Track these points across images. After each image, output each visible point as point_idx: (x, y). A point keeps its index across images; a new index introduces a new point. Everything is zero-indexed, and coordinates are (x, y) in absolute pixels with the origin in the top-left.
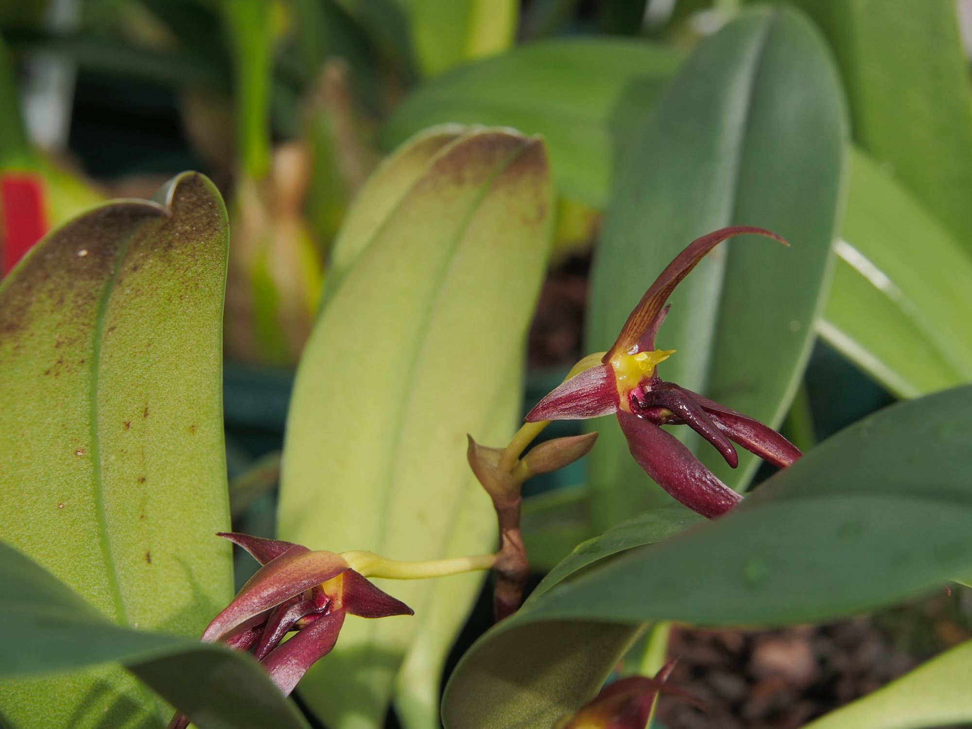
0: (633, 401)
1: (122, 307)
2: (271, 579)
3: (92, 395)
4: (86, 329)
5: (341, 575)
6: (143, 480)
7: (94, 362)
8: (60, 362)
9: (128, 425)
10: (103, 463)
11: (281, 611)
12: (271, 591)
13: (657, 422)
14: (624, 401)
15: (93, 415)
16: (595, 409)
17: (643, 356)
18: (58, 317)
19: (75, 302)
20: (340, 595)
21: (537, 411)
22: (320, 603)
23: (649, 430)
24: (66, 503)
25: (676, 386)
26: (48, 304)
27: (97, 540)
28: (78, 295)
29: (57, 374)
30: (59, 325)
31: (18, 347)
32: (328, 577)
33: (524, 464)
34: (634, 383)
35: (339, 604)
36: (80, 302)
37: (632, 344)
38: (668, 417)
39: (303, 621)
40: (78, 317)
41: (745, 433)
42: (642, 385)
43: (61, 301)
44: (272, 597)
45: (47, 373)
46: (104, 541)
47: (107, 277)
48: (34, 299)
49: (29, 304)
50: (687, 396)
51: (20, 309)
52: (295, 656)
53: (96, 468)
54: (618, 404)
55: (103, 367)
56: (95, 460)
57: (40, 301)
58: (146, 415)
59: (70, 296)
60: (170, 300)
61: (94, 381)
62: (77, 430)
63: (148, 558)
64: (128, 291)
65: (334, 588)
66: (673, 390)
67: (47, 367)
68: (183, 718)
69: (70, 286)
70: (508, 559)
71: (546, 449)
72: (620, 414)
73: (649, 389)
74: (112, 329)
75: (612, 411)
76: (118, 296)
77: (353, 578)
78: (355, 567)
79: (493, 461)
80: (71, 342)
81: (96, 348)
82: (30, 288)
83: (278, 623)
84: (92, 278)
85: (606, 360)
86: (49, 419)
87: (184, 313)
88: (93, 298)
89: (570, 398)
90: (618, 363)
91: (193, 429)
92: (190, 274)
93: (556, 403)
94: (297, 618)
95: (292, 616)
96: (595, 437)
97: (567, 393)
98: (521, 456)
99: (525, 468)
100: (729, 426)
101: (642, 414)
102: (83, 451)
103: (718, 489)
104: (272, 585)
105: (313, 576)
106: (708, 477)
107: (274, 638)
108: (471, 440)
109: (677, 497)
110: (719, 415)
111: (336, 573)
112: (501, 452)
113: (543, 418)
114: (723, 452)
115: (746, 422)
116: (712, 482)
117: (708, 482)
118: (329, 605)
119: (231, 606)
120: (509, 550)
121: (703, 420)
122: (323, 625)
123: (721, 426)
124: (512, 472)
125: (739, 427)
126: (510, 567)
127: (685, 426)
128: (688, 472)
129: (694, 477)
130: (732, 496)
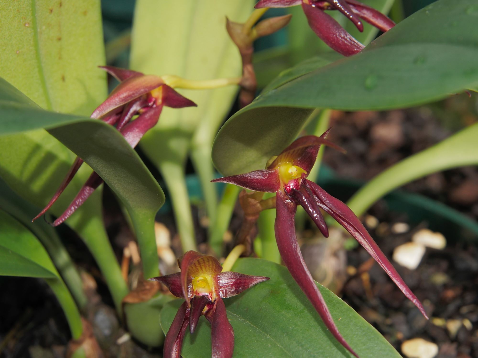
2: (125, 89)
5: (161, 87)
6: (60, 39)
9: (51, 11)
10: (39, 30)
11: (130, 105)
12: (125, 95)
13: (322, 9)
15: (33, 5)
16: (290, 2)
20: (161, 98)
21: (260, 3)
22: (151, 101)
23: (317, 13)
24: (20, 51)
27: (37, 70)
32: (154, 87)
33: (255, 31)
35: (160, 101)
38: (328, 6)
39: (142, 111)
41: (367, 14)
44: (125, 99)
46: (41, 70)
52: (137, 127)
53: (36, 32)
56: (35, 28)
58: (61, 6)
62: (25, 13)
63: (63, 79)
65: (157, 94)
68: (81, 159)
70: (246, 80)
71: (266, 23)
72: (303, 5)
75: (299, 3)
77: (167, 88)
78: (168, 84)
83: (129, 111)
86: (11, 7)
91: (85, 13)
94: (139, 109)
95: (135, 108)
96: (290, 17)
98: (253, 27)
99: (255, 33)
100: (360, 11)
101: (315, 5)
102: (28, 24)
103: (353, 43)
104: (126, 92)
105: (146, 87)
106: (348, 37)
107: (127, 118)
108: (227, 20)
109: (332, 47)
110: (354, 5)
111: (158, 85)
112: (242, 25)
113: (264, 6)
114: (356, 24)
115: (368, 9)
116: (350, 39)
117: (348, 39)
118: (155, 103)
119: (105, 102)
120: (247, 75)
121: (346, 8)
122: (152, 112)
123: (355, 11)
124: (249, 34)
125: (365, 11)
126: (248, 83)
127: (337, 12)
128: (338, 34)
129: (341, 36)
130: (360, 46)
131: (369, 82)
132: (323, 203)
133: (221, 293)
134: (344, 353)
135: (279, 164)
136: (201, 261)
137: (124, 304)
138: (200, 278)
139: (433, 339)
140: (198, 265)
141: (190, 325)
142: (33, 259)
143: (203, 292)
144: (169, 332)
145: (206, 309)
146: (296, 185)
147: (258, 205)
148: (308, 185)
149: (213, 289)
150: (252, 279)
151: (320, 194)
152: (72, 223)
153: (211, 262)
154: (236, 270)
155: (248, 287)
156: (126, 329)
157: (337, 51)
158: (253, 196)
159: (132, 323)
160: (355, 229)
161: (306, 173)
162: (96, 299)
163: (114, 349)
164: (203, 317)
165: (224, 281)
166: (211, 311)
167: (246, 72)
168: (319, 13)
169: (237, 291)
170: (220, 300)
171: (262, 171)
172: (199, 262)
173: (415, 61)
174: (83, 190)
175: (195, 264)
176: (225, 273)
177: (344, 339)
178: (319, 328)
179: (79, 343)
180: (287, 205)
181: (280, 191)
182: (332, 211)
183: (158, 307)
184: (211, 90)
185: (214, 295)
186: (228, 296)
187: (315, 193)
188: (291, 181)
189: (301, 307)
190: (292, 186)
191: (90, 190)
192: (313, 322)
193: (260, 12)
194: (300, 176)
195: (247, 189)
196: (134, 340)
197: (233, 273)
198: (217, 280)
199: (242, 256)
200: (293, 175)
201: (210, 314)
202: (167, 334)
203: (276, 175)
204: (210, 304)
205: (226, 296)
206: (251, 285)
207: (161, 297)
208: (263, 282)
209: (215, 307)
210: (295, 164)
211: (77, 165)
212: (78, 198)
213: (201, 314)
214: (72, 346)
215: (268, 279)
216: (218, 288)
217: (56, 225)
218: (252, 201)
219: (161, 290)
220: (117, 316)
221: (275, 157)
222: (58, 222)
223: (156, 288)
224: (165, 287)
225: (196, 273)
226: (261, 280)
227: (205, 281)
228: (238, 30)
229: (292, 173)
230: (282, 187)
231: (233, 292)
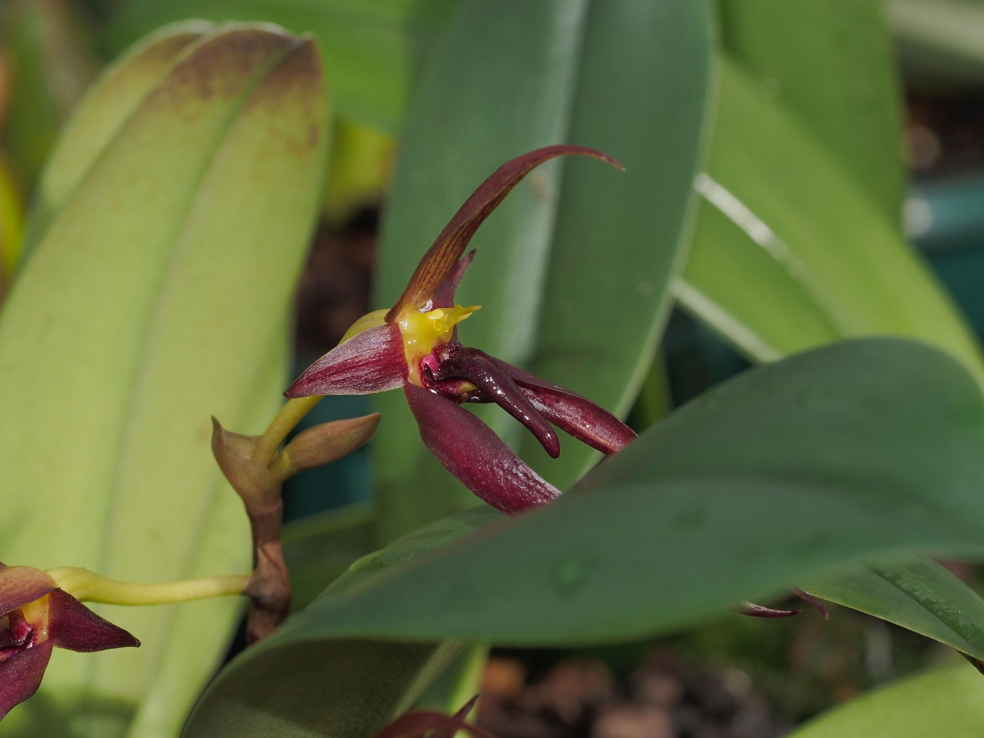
0: (426, 372)
5: (47, 596)
13: (456, 399)
14: (413, 371)
16: (375, 381)
17: (439, 314)
20: (46, 624)
21: (300, 384)
22: (20, 633)
25: (482, 353)
32: (31, 598)
33: (286, 456)
34: (427, 349)
35: (43, 634)
37: (424, 298)
38: (472, 393)
41: (569, 413)
42: (437, 353)
50: (495, 366)
54: (405, 376)
65: (37, 614)
66: (477, 358)
71: (314, 436)
72: (409, 389)
73: (444, 358)
75: (398, 384)
77: (62, 601)
78: (65, 586)
85: (390, 318)
89: (344, 367)
90: (406, 323)
93: (326, 374)
96: (377, 421)
97: (341, 360)
98: (281, 448)
99: (287, 461)
100: (550, 406)
101: (437, 389)
103: (532, 484)
105: (10, 597)
106: (520, 467)
108: (216, 425)
109: (480, 495)
110: (537, 390)
111: (41, 593)
112: (255, 441)
113: (309, 392)
114: (540, 437)
115: (572, 400)
116: (525, 474)
117: (521, 475)
118: (31, 636)
120: (266, 569)
121: (515, 396)
122: (23, 661)
123: (538, 405)
124: (270, 466)
125: (562, 406)
126: (267, 591)
127: (494, 406)
128: (495, 462)
129: (502, 468)
130: (550, 493)
131: (567, 572)
157: (494, 504)
167: (263, 560)
168: (446, 409)
184: (175, 606)
193: (298, 406)
228: (245, 452)
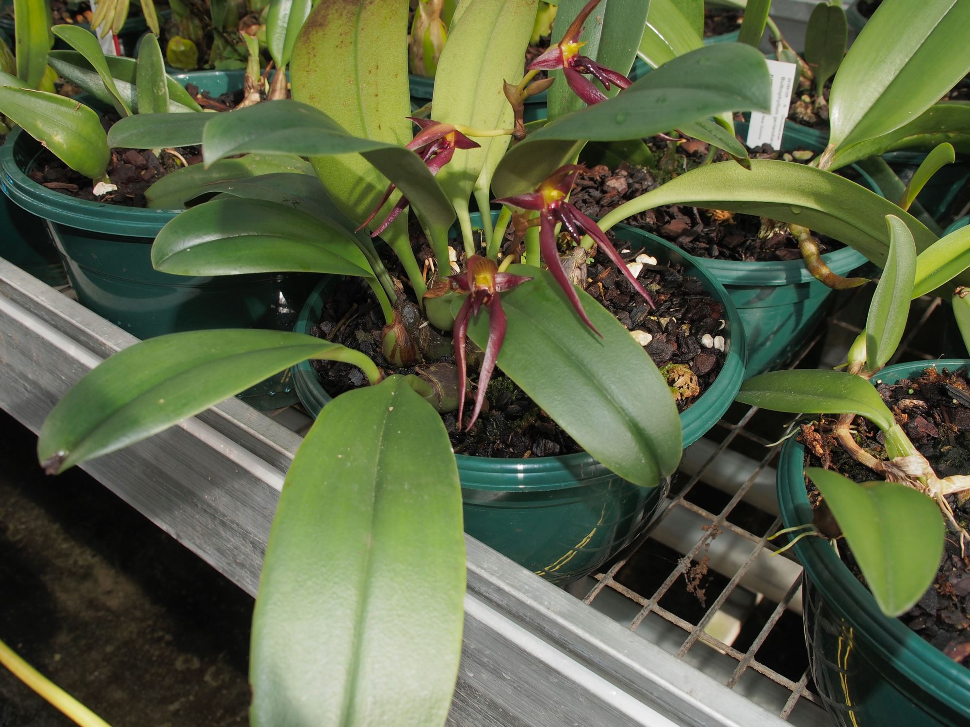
0: (570, 63)
1: (366, 20)
2: (426, 133)
3: (355, 57)
4: (352, 28)
5: (453, 132)
6: (377, 95)
7: (355, 43)
8: (342, 42)
9: (370, 72)
10: (361, 87)
11: (430, 146)
12: (426, 138)
13: (579, 72)
14: (566, 63)
15: (356, 66)
16: (554, 66)
17: (575, 44)
18: (340, 22)
19: (347, 16)
20: (453, 141)
21: (531, 66)
22: (445, 143)
23: (575, 75)
24: (346, 102)
25: (587, 57)
26: (336, 15)
27: (359, 118)
28: (348, 12)
29: (341, 47)
30: (341, 25)
31: (324, 34)
32: (449, 133)
33: (525, 91)
34: (570, 56)
35: (452, 144)
36: (349, 16)
37: (570, 40)
38: (583, 70)
39: (439, 151)
40: (348, 23)
41: (613, 78)
42: (573, 57)
43: (341, 15)
44: (426, 141)
45: (337, 46)
46: (362, 120)
47: (359, 5)
48: (330, 13)
49: (328, 15)
50: (591, 62)
51: (324, 17)
52: (435, 163)
53: (358, 88)
54: (563, 65)
55: (359, 46)
56: (357, 85)
57: (332, 14)
58: (377, 68)
59: (345, 12)
60: (386, 19)
61: (356, 51)
62: (350, 72)
63: (380, 127)
64: (368, 13)
65: (450, 138)
66: (586, 59)
67: (337, 44)
68: (393, 185)
69: (345, 8)
70: (518, 131)
71: (535, 85)
72: (564, 68)
73: (575, 59)
74: (362, 29)
75: (561, 67)
76: (364, 14)
77: (458, 134)
78: (459, 130)
79: (513, 90)
80: (346, 34)
81: (356, 37)
82: (328, 7)
83: (429, 151)
84: (353, 5)
85: (559, 46)
86: (339, 67)
87: (392, 25)
88: (354, 14)
89: (545, 61)
90: (564, 48)
91: (396, 76)
92: (394, 8)
93: (539, 63)
94: (436, 149)
95: (434, 148)
96: (554, 80)
97: (544, 59)
98: (524, 89)
99: (525, 94)
100: (607, 75)
101: (573, 69)
102: (352, 81)
103: (601, 97)
104: (427, 136)
105: (442, 133)
107: (427, 156)
108: (505, 81)
110: (603, 70)
111: (451, 131)
112: (515, 87)
113: (531, 71)
114: (605, 84)
115: (613, 73)
116: (598, 94)
118: (449, 145)
119: (411, 143)
120: (518, 127)
122: (446, 153)
124: (521, 94)
125: (611, 75)
126: (519, 134)
128: (590, 91)
129: (593, 93)
130: (606, 100)
131: (620, 118)
132: (577, 220)
133: (497, 287)
134: (589, 333)
135: (544, 188)
136: (482, 263)
137: (424, 299)
138: (482, 276)
139: (649, 331)
140: (480, 266)
141: (473, 311)
142: (357, 264)
143: (484, 287)
144: (458, 316)
145: (486, 299)
146: (557, 205)
147: (526, 223)
148: (565, 206)
149: (491, 285)
150: (520, 278)
151: (575, 213)
152: (386, 238)
153: (490, 264)
154: (508, 272)
155: (517, 284)
156: (426, 319)
158: (522, 216)
159: (429, 313)
160: (600, 239)
161: (564, 195)
162: (404, 297)
163: (416, 332)
164: (483, 306)
165: (499, 279)
166: (490, 302)
167: (518, 124)
169: (509, 287)
170: (496, 293)
171: (530, 194)
172: (480, 263)
173: (657, 101)
174: (394, 210)
175: (478, 265)
176: (500, 273)
177: (590, 323)
178: (571, 315)
179: (391, 327)
180: (549, 221)
181: (544, 210)
182: (584, 226)
183: (449, 301)
184: (492, 137)
185: (492, 289)
186: (503, 291)
187: (571, 212)
188: (552, 203)
189: (558, 299)
190: (553, 206)
191: (399, 210)
192: (567, 311)
193: (528, 76)
194: (559, 198)
195: (519, 208)
196: (430, 325)
197: (506, 274)
198: (494, 279)
199: (512, 263)
200: (555, 197)
201: (489, 303)
202: (456, 319)
203: (541, 198)
204: (489, 296)
205: (501, 290)
206: (519, 283)
207: (451, 293)
208: (529, 281)
209: (492, 298)
210: (556, 189)
211: (390, 191)
212: (390, 216)
213: (482, 303)
214: (385, 329)
215: (533, 278)
216: (494, 284)
217: (374, 236)
218: (522, 220)
219: (452, 288)
220: (419, 310)
221: (540, 184)
222: (375, 235)
223: (448, 286)
224: (454, 284)
225: (479, 273)
226: (527, 279)
227: (485, 278)
228: (513, 91)
229: (553, 196)
230: (546, 207)
231: (506, 288)
